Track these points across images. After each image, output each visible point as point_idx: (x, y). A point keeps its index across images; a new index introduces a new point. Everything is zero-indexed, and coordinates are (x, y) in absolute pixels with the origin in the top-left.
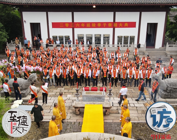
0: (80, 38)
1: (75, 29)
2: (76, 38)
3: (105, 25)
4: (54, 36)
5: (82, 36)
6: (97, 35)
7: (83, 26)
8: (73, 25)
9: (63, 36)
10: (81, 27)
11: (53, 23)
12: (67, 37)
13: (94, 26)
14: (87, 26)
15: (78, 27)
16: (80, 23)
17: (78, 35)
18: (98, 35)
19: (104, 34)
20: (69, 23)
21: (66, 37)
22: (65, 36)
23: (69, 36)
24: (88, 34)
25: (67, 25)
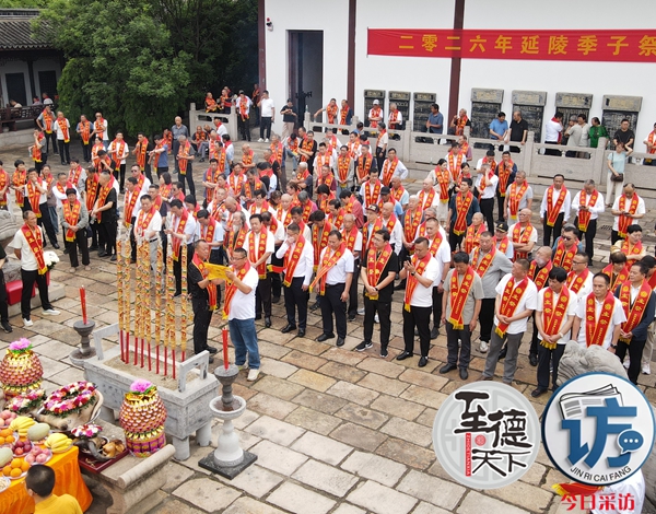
0: (482, 110)
1: (464, 62)
2: (465, 105)
3: (618, 45)
4: (372, 91)
5: (495, 99)
6: (569, 95)
7: (504, 48)
8: (455, 43)
9: (408, 95)
10: (491, 53)
11: (371, 33)
12: (426, 99)
13: (561, 50)
14: (524, 50)
15: (477, 55)
16: (491, 36)
17: (475, 92)
18: (576, 96)
19: (611, 92)
20: (441, 34)
21: (419, 98)
22: (416, 95)
23: (433, 96)
24: (521, 92)
25: (430, 42)
